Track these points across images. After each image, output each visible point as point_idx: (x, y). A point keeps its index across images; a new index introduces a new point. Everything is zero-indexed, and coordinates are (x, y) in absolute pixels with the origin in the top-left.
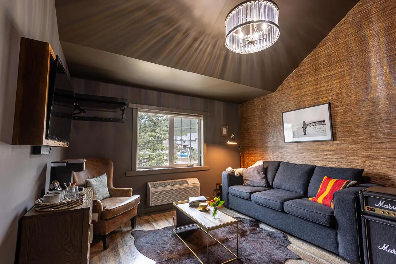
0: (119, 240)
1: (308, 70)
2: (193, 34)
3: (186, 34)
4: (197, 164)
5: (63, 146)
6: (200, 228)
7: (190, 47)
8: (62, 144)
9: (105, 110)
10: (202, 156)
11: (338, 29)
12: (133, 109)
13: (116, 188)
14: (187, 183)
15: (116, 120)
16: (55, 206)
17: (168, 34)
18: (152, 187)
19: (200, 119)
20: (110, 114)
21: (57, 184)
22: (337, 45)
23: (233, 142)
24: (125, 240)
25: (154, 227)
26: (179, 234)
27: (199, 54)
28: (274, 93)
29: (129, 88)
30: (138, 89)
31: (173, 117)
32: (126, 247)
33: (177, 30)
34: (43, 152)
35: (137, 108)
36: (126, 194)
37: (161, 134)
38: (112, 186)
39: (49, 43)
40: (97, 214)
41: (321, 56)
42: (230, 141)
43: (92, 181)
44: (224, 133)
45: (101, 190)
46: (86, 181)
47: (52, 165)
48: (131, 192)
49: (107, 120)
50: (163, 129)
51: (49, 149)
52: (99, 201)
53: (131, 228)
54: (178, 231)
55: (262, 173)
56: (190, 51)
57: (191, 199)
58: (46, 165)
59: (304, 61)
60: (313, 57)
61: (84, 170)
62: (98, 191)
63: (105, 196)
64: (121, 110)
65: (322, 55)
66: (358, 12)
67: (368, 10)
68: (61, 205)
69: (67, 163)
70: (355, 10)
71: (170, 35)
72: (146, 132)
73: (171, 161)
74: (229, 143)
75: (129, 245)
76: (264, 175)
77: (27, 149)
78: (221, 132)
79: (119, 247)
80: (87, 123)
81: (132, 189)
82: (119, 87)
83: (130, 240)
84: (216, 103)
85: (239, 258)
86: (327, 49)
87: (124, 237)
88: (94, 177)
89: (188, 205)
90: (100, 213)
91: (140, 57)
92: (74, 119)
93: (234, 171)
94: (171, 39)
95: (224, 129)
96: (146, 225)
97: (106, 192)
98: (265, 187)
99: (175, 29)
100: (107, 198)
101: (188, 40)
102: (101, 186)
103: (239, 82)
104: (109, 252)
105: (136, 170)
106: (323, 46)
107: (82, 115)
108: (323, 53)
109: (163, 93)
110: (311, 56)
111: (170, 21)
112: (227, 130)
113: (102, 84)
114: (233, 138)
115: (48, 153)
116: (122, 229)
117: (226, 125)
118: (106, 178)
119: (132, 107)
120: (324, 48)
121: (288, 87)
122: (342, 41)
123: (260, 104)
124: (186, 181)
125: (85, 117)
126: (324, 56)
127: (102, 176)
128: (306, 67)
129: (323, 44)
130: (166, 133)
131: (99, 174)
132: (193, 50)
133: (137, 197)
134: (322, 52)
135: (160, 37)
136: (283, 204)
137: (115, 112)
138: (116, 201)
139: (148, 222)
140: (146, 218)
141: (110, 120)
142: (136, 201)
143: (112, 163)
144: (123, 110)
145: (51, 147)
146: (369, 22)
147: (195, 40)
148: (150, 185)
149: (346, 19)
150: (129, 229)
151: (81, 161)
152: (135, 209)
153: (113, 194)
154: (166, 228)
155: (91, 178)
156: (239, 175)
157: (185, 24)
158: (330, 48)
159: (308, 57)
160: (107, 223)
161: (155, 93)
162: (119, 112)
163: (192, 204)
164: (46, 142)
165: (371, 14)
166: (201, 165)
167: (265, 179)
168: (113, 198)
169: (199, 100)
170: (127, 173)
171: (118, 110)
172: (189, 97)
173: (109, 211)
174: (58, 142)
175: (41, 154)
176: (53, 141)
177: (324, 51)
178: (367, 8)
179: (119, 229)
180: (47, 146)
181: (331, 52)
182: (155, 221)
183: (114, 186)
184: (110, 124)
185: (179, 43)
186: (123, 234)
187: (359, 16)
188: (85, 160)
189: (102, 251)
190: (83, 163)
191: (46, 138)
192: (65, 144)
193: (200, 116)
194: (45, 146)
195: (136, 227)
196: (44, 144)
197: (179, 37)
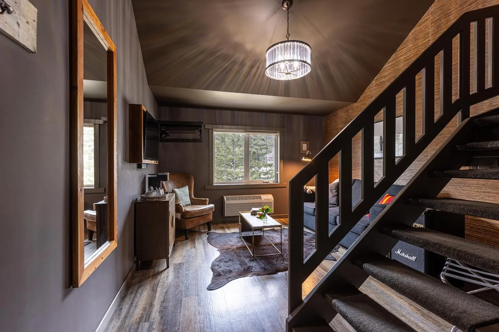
0: (197, 236)
1: (388, 77)
2: (248, 63)
3: (242, 64)
4: (274, 181)
5: (154, 163)
6: (263, 235)
7: (248, 73)
8: (153, 162)
9: (186, 132)
10: (278, 173)
11: (419, 28)
12: (209, 129)
13: (196, 198)
14: (261, 198)
15: (195, 140)
16: (151, 198)
17: (226, 68)
18: (227, 200)
19: (277, 135)
20: (190, 136)
21: (152, 188)
22: (417, 47)
23: (308, 159)
24: (201, 237)
25: (226, 231)
26: (243, 237)
27: (258, 77)
28: (355, 104)
29: (205, 110)
30: (213, 111)
31: (247, 135)
32: (201, 240)
33: (234, 63)
34: (143, 168)
35: (213, 129)
36: (204, 203)
37: (256, 149)
38: (193, 197)
39: (141, 105)
40: (180, 214)
41: (400, 60)
42: (305, 158)
43: (177, 190)
44: (303, 149)
45: (184, 198)
46: (172, 190)
47: (149, 176)
48: (207, 202)
49: (188, 141)
50: (259, 144)
51: (146, 165)
52: (181, 204)
53: (208, 230)
54: (242, 235)
55: (335, 191)
56: (249, 77)
57: (254, 209)
58: (145, 176)
59: (385, 66)
60: (394, 62)
61: (168, 180)
62: (181, 198)
63: (188, 203)
64: (199, 131)
65: (402, 60)
66: (438, 8)
67: (447, 5)
68: (154, 198)
69: (157, 175)
70: (436, 6)
71: (229, 67)
72: (240, 147)
73: (246, 177)
74: (304, 159)
75: (203, 239)
76: (337, 193)
77: (135, 165)
78: (300, 147)
79: (196, 239)
80: (172, 144)
81: (208, 199)
82: (196, 110)
83: (205, 237)
84: (295, 117)
85: (282, 254)
86: (407, 52)
87: (201, 235)
88: (179, 188)
89: (250, 214)
90: (182, 213)
91: (207, 88)
92: (162, 141)
93: (307, 188)
94: (230, 70)
95: (304, 145)
96: (220, 230)
97: (188, 201)
98: (335, 204)
99: (232, 62)
100: (188, 205)
101: (246, 69)
102: (183, 195)
103: (308, 97)
104: (189, 241)
105: (213, 184)
106: (403, 48)
107: (168, 138)
108: (402, 58)
109: (236, 112)
110: (392, 61)
111: (226, 58)
112: (307, 146)
113: (183, 110)
114: (308, 155)
115: (146, 168)
116: (201, 230)
117: (306, 141)
118: (188, 189)
119: (208, 128)
120: (404, 50)
121: (369, 97)
122: (421, 44)
123: (343, 116)
124: (260, 196)
125: (170, 139)
126: (403, 61)
127: (184, 187)
128: (387, 73)
129: (403, 46)
130: (263, 148)
131: (183, 186)
132: (252, 75)
133: (212, 205)
134: (402, 55)
135: (220, 70)
136: (336, 217)
137: (194, 133)
138: (194, 207)
139: (223, 228)
140: (222, 225)
141: (190, 141)
142: (211, 209)
143: (193, 178)
144: (201, 131)
145: (147, 164)
146: (447, 20)
147: (252, 67)
148: (225, 198)
149: (426, 16)
150: (206, 231)
151: (166, 174)
152: (210, 215)
153: (193, 203)
154: (235, 232)
155: (176, 188)
156: (311, 192)
157: (240, 57)
158: (409, 51)
159: (389, 62)
160: (187, 221)
161: (229, 112)
162: (197, 133)
163: (253, 213)
164: (144, 161)
165: (450, 10)
166: (277, 182)
167: (336, 197)
168: (193, 206)
169: (275, 115)
170: (206, 186)
171: (197, 131)
172: (264, 114)
173: (187, 212)
174: (150, 161)
175: (141, 168)
176: (148, 161)
177: (404, 54)
178: (447, 4)
179: (199, 231)
180: (145, 164)
181: (411, 56)
182: (228, 228)
183: (194, 197)
184: (190, 144)
185: (238, 72)
186: (200, 233)
187: (439, 13)
188: (168, 173)
189: (184, 240)
190: (167, 175)
191: (144, 159)
192: (155, 162)
193: (277, 132)
194: (143, 163)
195: (212, 230)
196: (143, 162)
197: (236, 68)
